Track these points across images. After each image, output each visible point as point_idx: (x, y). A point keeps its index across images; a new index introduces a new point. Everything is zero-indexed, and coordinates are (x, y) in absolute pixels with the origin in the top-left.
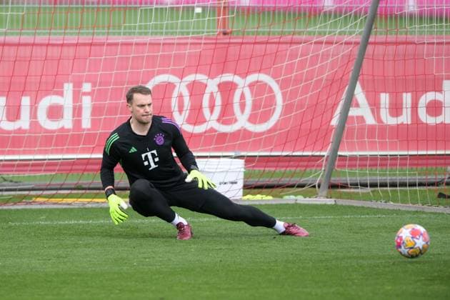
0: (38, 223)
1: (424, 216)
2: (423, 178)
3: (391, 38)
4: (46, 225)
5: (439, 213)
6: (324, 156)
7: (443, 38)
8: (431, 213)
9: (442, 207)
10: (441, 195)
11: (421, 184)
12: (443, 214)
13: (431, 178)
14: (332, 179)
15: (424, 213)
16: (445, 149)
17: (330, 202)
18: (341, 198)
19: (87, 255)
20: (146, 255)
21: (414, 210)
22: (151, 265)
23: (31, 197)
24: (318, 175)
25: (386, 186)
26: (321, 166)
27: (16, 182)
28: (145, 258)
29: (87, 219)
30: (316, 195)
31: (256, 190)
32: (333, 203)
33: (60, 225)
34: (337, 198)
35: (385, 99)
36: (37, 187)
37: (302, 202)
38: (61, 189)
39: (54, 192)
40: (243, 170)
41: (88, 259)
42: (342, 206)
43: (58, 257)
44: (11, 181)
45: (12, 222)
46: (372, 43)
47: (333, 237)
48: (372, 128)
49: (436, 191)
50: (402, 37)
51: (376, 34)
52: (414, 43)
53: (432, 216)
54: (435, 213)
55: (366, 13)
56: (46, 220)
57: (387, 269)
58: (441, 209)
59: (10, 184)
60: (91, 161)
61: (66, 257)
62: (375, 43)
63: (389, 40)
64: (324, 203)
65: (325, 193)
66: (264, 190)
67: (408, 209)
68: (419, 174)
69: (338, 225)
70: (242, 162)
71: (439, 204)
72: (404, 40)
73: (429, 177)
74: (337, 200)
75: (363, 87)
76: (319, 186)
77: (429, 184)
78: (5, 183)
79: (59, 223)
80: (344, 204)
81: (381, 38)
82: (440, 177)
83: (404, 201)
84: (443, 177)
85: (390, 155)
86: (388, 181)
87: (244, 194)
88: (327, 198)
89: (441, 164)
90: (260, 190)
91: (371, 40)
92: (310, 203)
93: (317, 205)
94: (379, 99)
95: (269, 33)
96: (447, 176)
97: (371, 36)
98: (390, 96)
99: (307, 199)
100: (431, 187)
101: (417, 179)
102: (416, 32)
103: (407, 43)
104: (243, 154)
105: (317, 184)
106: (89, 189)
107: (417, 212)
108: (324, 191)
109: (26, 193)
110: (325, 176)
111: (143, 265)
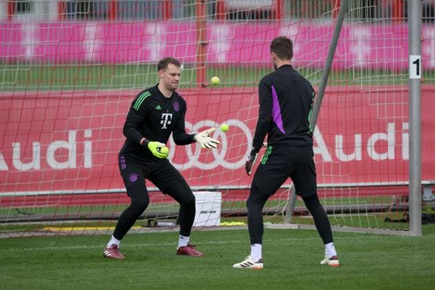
0: (48, 248)
1: (374, 237)
2: (372, 206)
3: (343, 88)
4: (55, 250)
5: (387, 235)
6: (288, 188)
7: (392, 87)
8: (379, 235)
9: (388, 230)
10: (387, 220)
11: (370, 211)
12: (389, 235)
13: (378, 205)
14: (296, 207)
15: (373, 234)
16: (389, 181)
17: (295, 227)
18: (303, 223)
19: (90, 274)
20: (139, 274)
21: (365, 232)
22: (144, 282)
23: (43, 226)
24: (284, 205)
25: (341, 213)
26: (286, 197)
27: (29, 214)
28: (139, 276)
29: (90, 244)
30: (282, 221)
31: (231, 218)
32: (297, 227)
33: (67, 250)
34: (301, 223)
35: (339, 139)
36: (47, 218)
37: (271, 227)
38: (67, 220)
39: (62, 222)
40: (220, 201)
41: (91, 278)
42: (304, 230)
43: (67, 277)
44: (25, 213)
45: (27, 248)
46: (327, 93)
47: (298, 256)
48: (328, 164)
49: (383, 216)
50: (350, 87)
51: (331, 84)
52: (359, 92)
53: (381, 237)
54: (382, 235)
55: (322, 67)
56: (55, 246)
57: (344, 283)
58: (387, 231)
59: (25, 216)
60: (98, 195)
61: (72, 277)
62: (330, 93)
63: (340, 90)
64: (288, 228)
65: (290, 219)
66: (239, 218)
67: (360, 232)
68: (368, 203)
69: (301, 246)
70: (219, 194)
71: (386, 227)
72: (352, 89)
73: (377, 205)
74: (300, 225)
75: (321, 130)
76: (285, 214)
77: (377, 211)
78: (20, 215)
79: (66, 248)
80: (306, 228)
81: (335, 88)
82: (385, 205)
83: (356, 225)
84: (389, 205)
85: (335, 187)
86: (334, 209)
87: (222, 221)
88: (292, 223)
89: (386, 194)
90: (236, 218)
91: (327, 89)
92: (278, 228)
93: (283, 229)
94: (334, 140)
95: (245, 85)
96: (393, 204)
97: (326, 87)
98: (343, 138)
99: (275, 225)
100: (379, 213)
101: (366, 206)
102: (361, 83)
103: (354, 92)
104: (221, 187)
105: (283, 212)
106: (91, 219)
107: (367, 234)
108: (288, 217)
109: (38, 223)
110: (289, 206)
111: (138, 282)
